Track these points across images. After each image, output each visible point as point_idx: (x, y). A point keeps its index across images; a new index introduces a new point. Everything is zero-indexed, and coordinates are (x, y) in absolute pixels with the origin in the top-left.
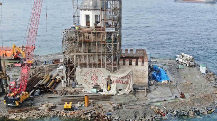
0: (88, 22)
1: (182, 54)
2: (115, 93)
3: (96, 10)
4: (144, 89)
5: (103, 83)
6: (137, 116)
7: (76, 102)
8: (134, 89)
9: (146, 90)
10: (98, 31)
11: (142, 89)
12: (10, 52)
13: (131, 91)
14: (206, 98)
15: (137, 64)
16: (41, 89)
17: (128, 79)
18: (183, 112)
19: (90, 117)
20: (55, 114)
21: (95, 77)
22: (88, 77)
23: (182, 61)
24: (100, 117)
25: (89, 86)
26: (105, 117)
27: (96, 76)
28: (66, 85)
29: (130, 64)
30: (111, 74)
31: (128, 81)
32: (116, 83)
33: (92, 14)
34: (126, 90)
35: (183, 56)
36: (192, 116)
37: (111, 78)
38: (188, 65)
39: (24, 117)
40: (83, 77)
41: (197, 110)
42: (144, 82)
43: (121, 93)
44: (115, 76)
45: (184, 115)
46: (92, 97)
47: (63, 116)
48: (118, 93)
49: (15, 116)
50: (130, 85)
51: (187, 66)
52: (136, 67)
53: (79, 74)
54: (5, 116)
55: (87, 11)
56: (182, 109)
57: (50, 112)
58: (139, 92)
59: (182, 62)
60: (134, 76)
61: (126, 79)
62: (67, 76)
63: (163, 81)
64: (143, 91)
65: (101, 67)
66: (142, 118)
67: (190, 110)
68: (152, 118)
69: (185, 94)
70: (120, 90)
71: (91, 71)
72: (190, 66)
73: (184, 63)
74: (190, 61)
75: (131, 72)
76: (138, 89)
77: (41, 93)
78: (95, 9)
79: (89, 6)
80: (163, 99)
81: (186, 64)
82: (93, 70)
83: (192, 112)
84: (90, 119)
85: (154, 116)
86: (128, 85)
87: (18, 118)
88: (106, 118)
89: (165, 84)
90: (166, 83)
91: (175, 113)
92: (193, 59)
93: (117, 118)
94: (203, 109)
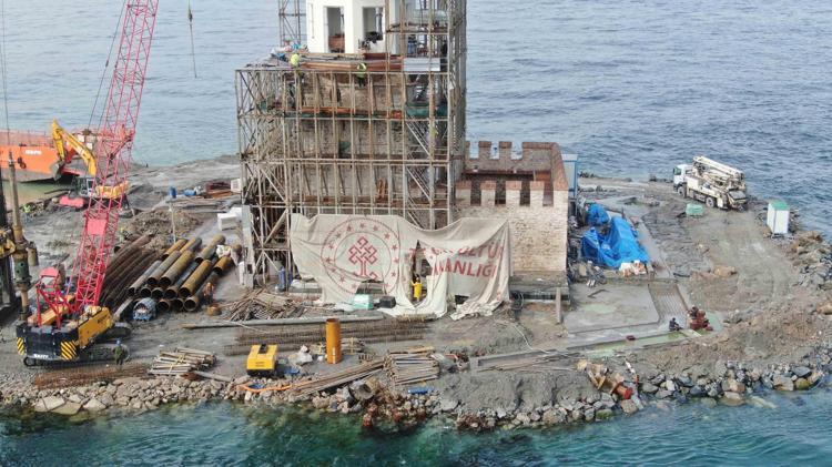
0: (336, 37)
1: (697, 159)
2: (440, 313)
4: (553, 297)
5: (394, 274)
6: (526, 398)
7: (291, 346)
8: (514, 295)
9: (558, 297)
10: (374, 72)
11: (544, 297)
12: (39, 153)
13: (502, 305)
14: (790, 330)
15: (525, 200)
16: (157, 295)
17: (491, 257)
18: (701, 382)
19: (346, 404)
20: (213, 392)
21: (363, 251)
22: (339, 252)
23: (696, 187)
24: (384, 402)
25: (343, 285)
26: (402, 400)
27: (367, 246)
28: (255, 282)
29: (500, 200)
30: (424, 240)
31: (490, 265)
32: (444, 274)
33: (351, 5)
34: (484, 299)
35: (701, 169)
36: (736, 397)
37: (428, 254)
38: (720, 203)
39: (93, 405)
40: (317, 250)
41: (756, 377)
42: (551, 267)
43: (463, 310)
44: (443, 248)
45: (703, 394)
46: (355, 326)
47: (241, 399)
48: (451, 309)
49: (61, 401)
50: (496, 285)
51: (716, 206)
52: (523, 212)
53: (305, 237)
54: (23, 400)
56: (697, 370)
57: (194, 384)
58: (532, 309)
59: (696, 192)
60: (513, 245)
61: (484, 259)
62: (256, 244)
63: (625, 266)
64: (547, 301)
65: (386, 212)
66: (545, 404)
67: (726, 376)
68: (580, 405)
70: (460, 299)
71: (349, 228)
72: (728, 207)
73: (707, 196)
74: (730, 187)
75: (501, 230)
76: (528, 296)
77: (160, 311)
80: (623, 335)
81: (715, 199)
82: (356, 225)
83: (734, 385)
84: (345, 410)
85: (589, 400)
86: (492, 281)
87: (72, 408)
88: (407, 405)
89: (630, 276)
90: (636, 271)
91: (670, 386)
92: (741, 177)
93: (448, 405)
94: (778, 370)
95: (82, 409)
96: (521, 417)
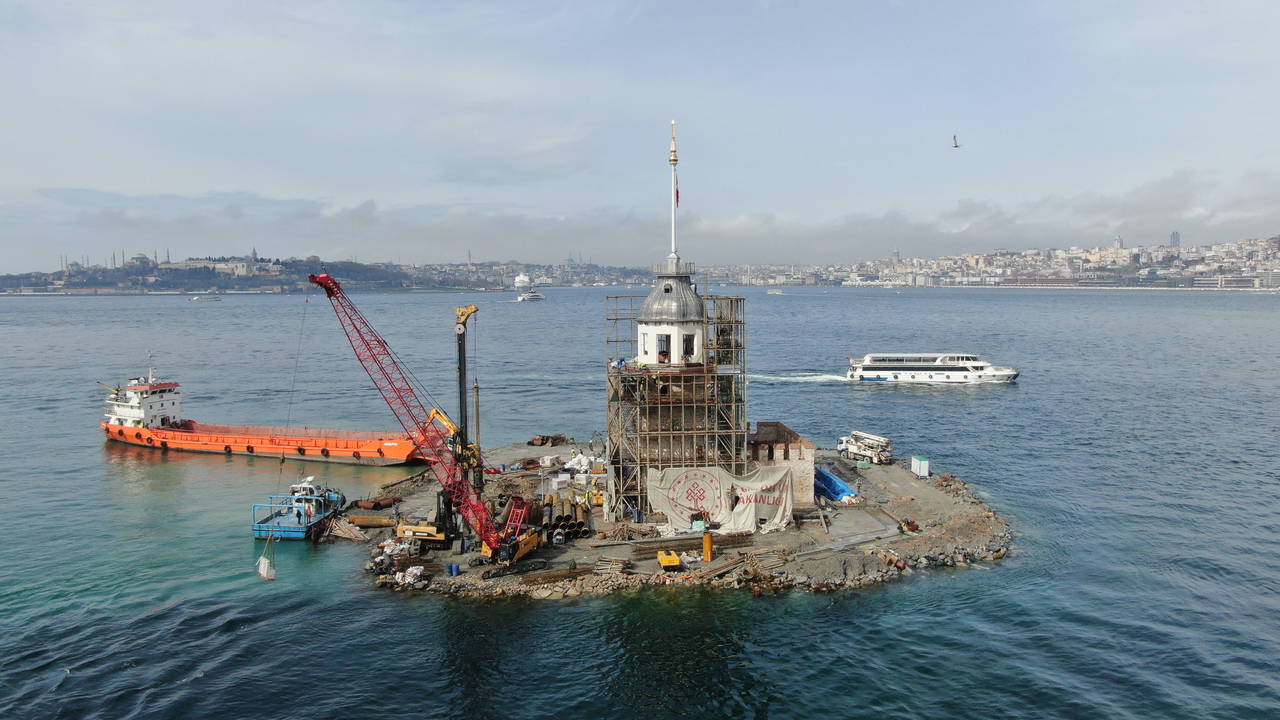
1: (854, 433)
2: (753, 530)
3: (687, 322)
4: (818, 517)
5: (717, 506)
6: (849, 572)
8: (795, 517)
9: (822, 517)
10: (691, 374)
11: (812, 518)
12: (396, 444)
13: (789, 524)
14: (976, 526)
15: (786, 456)
16: (563, 527)
17: (781, 492)
18: (942, 557)
19: (736, 583)
20: (644, 581)
21: (696, 492)
22: (680, 493)
23: (856, 451)
24: (760, 580)
25: (682, 516)
26: (773, 578)
27: (699, 488)
28: (616, 518)
29: (771, 456)
30: (736, 482)
31: (780, 497)
32: (753, 504)
33: (676, 334)
34: (777, 520)
35: (857, 439)
36: (964, 565)
37: (739, 492)
38: (875, 460)
39: (572, 592)
40: (665, 492)
41: (970, 552)
42: (805, 500)
43: (766, 528)
44: (751, 487)
45: (945, 564)
47: (664, 583)
48: (758, 527)
49: (549, 592)
50: (785, 510)
51: (872, 462)
52: (785, 464)
53: (658, 484)
54: (522, 593)
55: (665, 326)
56: (939, 550)
57: (630, 577)
58: (805, 526)
59: (855, 454)
60: (794, 482)
61: (777, 494)
62: (617, 492)
63: (845, 499)
64: (814, 521)
65: (704, 466)
66: (860, 575)
67: (955, 553)
68: (881, 574)
69: (917, 523)
70: (763, 521)
71: (686, 477)
72: (880, 462)
73: (864, 456)
74: (880, 449)
75: (786, 474)
76: (802, 518)
77: (568, 538)
78: (683, 320)
79: (672, 315)
80: (873, 537)
81: (871, 458)
82: (691, 474)
83: (960, 558)
84: (737, 586)
85: (884, 571)
86: (781, 509)
87: (557, 596)
88: (777, 581)
89: (850, 506)
90: (854, 501)
91: (924, 561)
92: (888, 444)
93: (801, 579)
94: (979, 548)
95: (565, 596)
96: (848, 583)
